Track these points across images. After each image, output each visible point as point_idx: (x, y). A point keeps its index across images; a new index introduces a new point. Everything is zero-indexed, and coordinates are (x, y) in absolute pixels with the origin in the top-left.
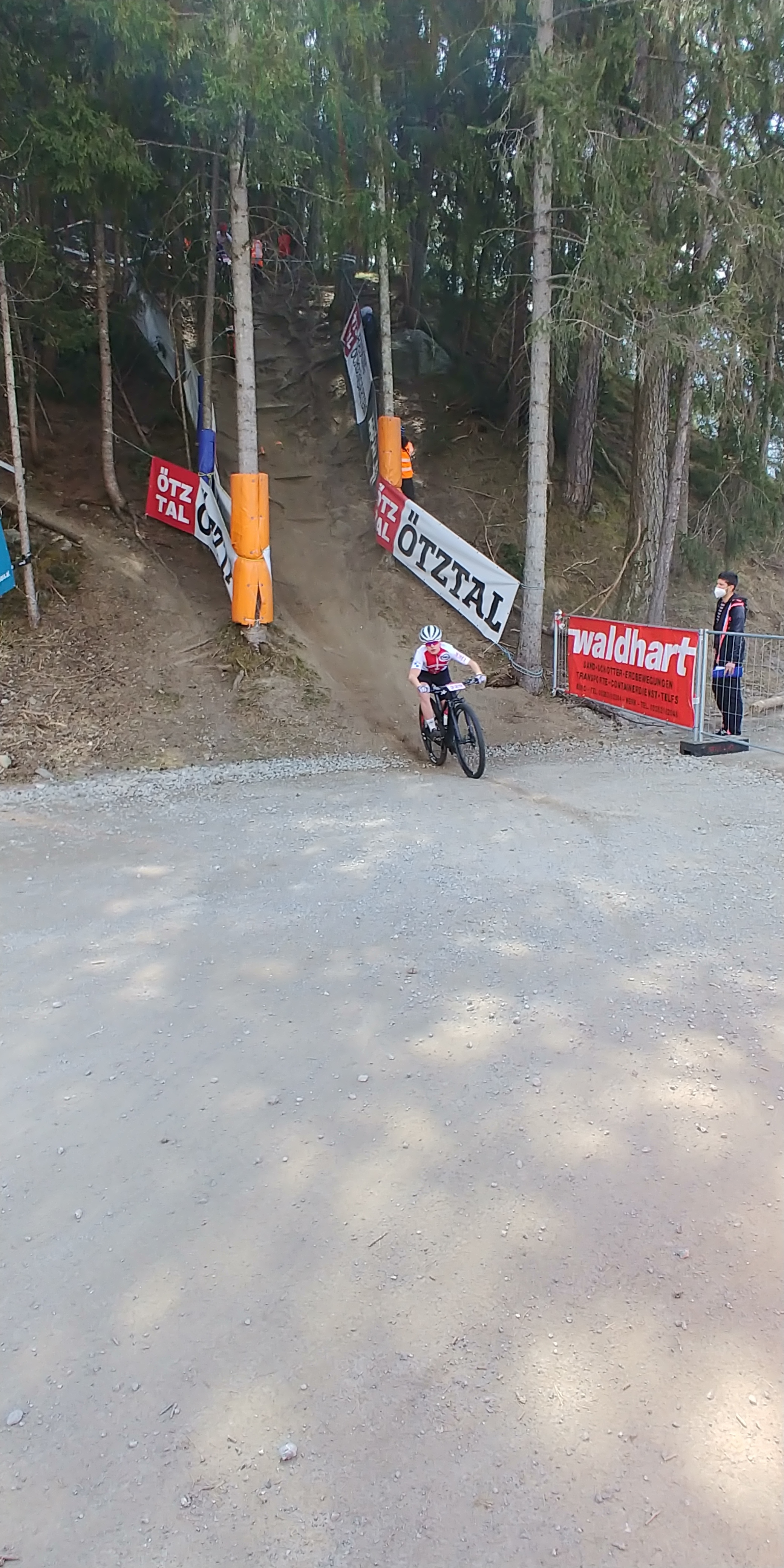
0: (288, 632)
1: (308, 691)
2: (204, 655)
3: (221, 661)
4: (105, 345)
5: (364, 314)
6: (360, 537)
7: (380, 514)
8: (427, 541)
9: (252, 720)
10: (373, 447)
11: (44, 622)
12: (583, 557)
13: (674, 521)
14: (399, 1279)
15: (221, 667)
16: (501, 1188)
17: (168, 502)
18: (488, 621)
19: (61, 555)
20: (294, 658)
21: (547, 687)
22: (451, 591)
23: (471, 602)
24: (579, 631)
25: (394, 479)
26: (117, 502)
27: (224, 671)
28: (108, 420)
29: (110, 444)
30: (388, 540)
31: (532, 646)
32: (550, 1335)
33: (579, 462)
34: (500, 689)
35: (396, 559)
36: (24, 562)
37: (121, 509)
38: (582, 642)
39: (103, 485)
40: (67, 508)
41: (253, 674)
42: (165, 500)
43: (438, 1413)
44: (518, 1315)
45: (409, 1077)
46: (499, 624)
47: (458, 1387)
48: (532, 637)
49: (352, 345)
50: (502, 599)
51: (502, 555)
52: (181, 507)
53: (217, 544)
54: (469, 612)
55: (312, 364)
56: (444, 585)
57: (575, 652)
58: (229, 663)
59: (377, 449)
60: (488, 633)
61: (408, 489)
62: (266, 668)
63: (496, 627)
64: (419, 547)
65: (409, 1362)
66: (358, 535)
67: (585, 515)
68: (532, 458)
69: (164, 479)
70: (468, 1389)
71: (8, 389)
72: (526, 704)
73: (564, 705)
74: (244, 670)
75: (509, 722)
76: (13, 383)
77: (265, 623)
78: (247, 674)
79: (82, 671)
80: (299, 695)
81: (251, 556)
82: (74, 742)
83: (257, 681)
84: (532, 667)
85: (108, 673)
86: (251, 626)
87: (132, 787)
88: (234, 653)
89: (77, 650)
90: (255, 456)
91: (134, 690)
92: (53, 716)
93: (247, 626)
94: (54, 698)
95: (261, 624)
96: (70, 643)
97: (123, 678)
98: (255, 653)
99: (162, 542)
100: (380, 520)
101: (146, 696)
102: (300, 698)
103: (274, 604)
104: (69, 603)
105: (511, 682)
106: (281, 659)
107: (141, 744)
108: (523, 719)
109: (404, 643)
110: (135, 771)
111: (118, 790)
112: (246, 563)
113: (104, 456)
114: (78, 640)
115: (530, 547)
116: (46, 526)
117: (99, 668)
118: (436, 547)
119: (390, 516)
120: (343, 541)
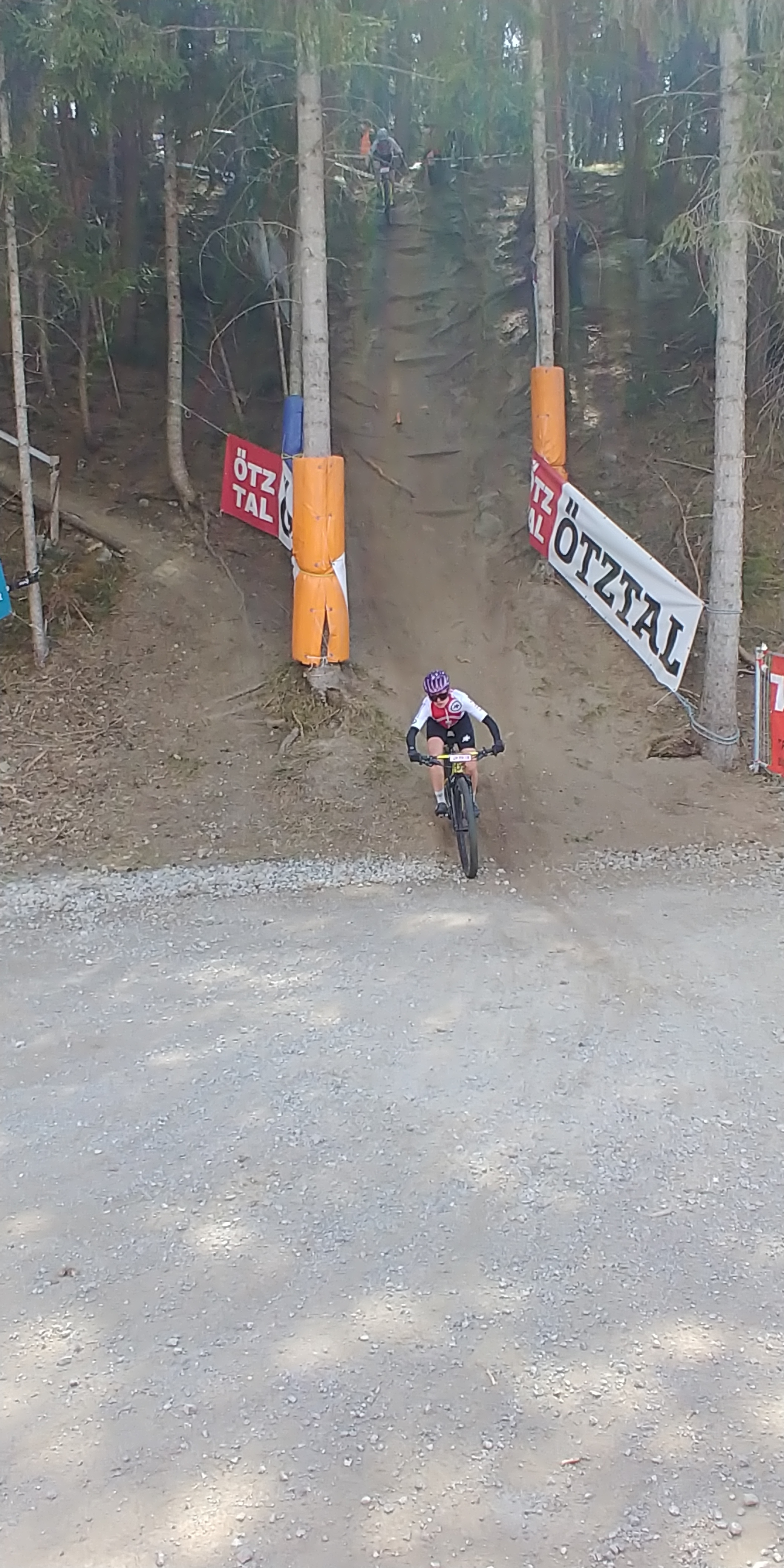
0: (374, 674)
1: (378, 758)
3: (272, 715)
6: (510, 535)
7: (533, 504)
8: (588, 541)
9: (286, 800)
11: (54, 659)
15: (271, 722)
17: (248, 493)
18: (664, 659)
19: (96, 568)
21: (745, 759)
23: (643, 632)
24: (782, 676)
26: (185, 496)
27: (276, 727)
28: (175, 388)
29: (178, 419)
30: (542, 539)
31: (721, 698)
34: (670, 760)
35: (552, 567)
36: (28, 582)
37: (190, 505)
39: (167, 470)
40: (121, 505)
41: (310, 733)
42: (244, 492)
46: (676, 664)
48: (721, 684)
52: (263, 501)
54: (641, 646)
56: (610, 604)
57: (779, 708)
58: (282, 718)
60: (663, 676)
62: (333, 724)
63: (673, 668)
64: (581, 551)
66: (511, 532)
68: (720, 422)
69: (243, 464)
71: (14, 359)
72: (703, 786)
73: (766, 787)
74: (299, 727)
75: (669, 814)
76: (21, 351)
77: (336, 661)
78: (302, 733)
79: (84, 726)
80: (363, 765)
81: (316, 569)
82: (33, 826)
83: (314, 744)
84: (721, 728)
85: (116, 730)
86: (314, 665)
87: (68, 896)
88: (291, 703)
89: (86, 697)
90: (325, 433)
91: (142, 753)
92: (20, 790)
93: (309, 666)
94: (33, 763)
95: (329, 663)
96: (79, 688)
97: (135, 736)
98: (319, 704)
99: (235, 549)
100: (532, 512)
101: (155, 763)
102: (363, 770)
103: (355, 634)
104: (96, 632)
105: (689, 750)
106: (354, 711)
107: (122, 832)
108: (690, 808)
109: (542, 689)
110: (94, 872)
111: (48, 900)
112: (310, 579)
113: (169, 436)
114: (92, 683)
115: (718, 552)
116: (81, 531)
117: (108, 722)
118: (601, 550)
119: (545, 506)
120: (489, 541)
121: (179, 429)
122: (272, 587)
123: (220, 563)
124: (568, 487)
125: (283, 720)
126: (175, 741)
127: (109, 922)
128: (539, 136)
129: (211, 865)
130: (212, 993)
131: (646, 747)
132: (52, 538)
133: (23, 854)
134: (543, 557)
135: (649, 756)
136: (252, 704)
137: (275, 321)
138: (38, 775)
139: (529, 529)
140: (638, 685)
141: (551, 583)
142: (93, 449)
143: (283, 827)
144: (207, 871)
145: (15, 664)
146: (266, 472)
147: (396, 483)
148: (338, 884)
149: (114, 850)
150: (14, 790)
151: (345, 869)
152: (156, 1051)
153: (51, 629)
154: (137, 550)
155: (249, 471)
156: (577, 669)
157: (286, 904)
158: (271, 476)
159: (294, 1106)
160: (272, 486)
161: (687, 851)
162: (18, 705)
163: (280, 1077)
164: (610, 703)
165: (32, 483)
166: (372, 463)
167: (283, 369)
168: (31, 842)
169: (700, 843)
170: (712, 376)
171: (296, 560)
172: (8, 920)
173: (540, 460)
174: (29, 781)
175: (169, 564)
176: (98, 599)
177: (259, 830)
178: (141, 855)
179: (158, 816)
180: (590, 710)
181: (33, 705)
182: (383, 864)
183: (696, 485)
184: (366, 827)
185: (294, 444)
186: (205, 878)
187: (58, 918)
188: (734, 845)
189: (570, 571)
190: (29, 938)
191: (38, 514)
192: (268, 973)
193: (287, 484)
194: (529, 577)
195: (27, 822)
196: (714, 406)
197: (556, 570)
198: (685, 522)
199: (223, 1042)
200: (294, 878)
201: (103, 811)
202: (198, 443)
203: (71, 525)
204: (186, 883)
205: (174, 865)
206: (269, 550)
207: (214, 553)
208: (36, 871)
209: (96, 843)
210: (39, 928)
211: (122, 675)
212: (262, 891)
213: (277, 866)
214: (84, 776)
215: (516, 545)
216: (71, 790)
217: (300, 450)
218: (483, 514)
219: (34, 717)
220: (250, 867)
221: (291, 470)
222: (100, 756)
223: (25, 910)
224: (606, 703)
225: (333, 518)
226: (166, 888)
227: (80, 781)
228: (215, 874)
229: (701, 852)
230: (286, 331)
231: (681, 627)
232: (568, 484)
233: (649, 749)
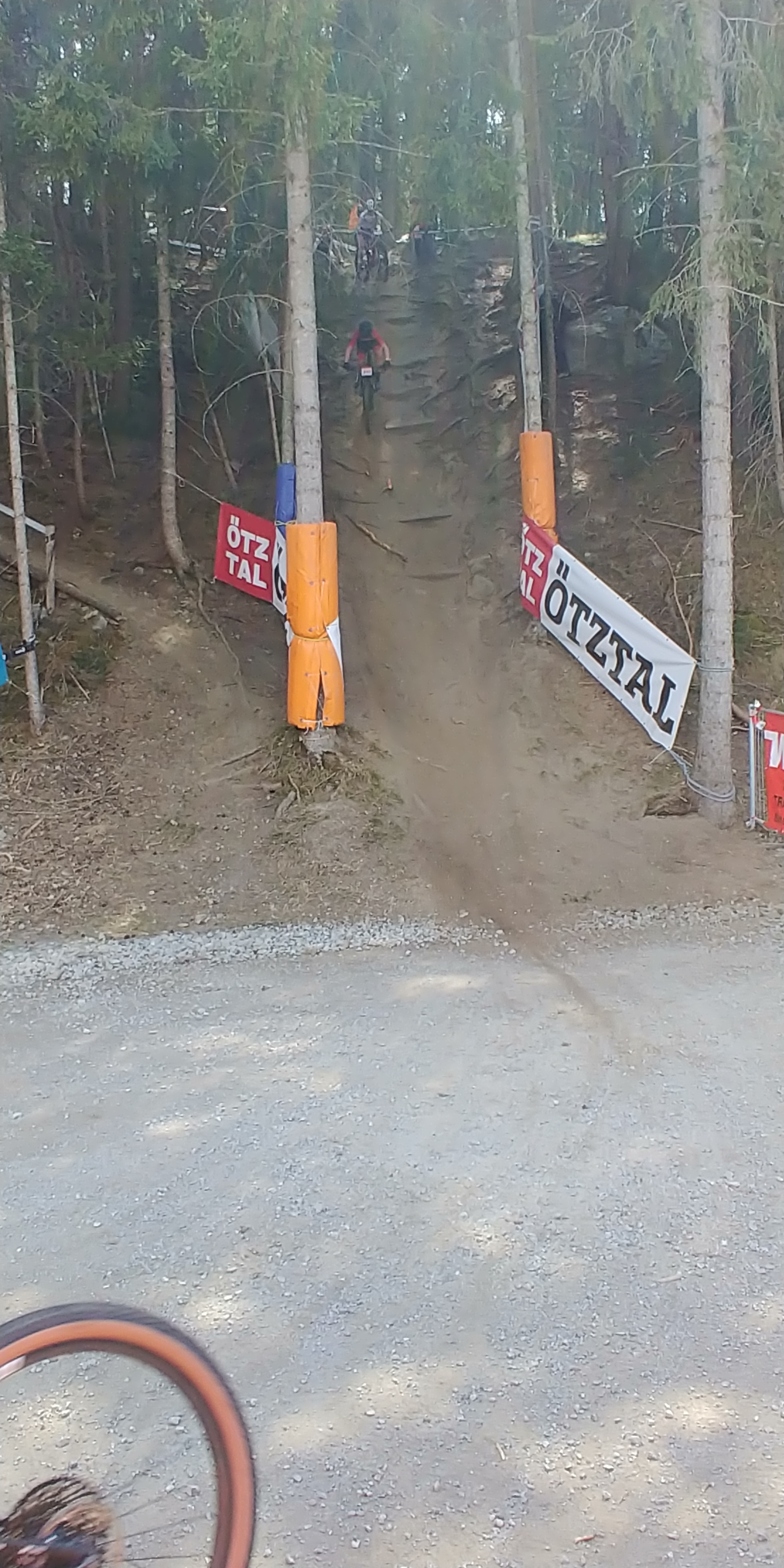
0: (370, 736)
1: (376, 822)
3: (268, 779)
4: (168, 362)
6: (503, 599)
7: (525, 567)
8: (580, 602)
9: (283, 864)
11: (50, 726)
15: (267, 786)
17: (241, 560)
18: (658, 717)
19: (91, 636)
20: (369, 773)
21: (740, 816)
23: (636, 691)
24: (777, 733)
25: (542, 517)
26: (179, 563)
27: (272, 792)
28: (169, 458)
29: (172, 488)
30: (533, 601)
31: (715, 756)
34: (666, 818)
35: (543, 628)
36: (27, 649)
37: (185, 572)
38: (780, 750)
39: (163, 540)
40: (117, 573)
41: (306, 797)
42: (237, 559)
46: (670, 722)
48: (715, 741)
52: (257, 567)
54: (634, 704)
56: (603, 665)
57: (774, 764)
58: (278, 781)
60: (657, 735)
62: (329, 788)
63: (667, 727)
64: (570, 611)
66: (501, 594)
68: (708, 483)
69: (236, 531)
71: (10, 431)
72: (700, 844)
73: (764, 844)
74: (296, 791)
75: (668, 872)
76: (17, 423)
77: (331, 725)
78: (298, 796)
79: (81, 793)
80: (360, 828)
81: (310, 634)
82: (30, 894)
83: (310, 807)
84: (716, 785)
85: (113, 797)
86: (310, 729)
87: (65, 964)
88: (287, 768)
89: (82, 763)
90: (318, 499)
91: (139, 820)
92: (17, 858)
93: (304, 730)
94: (29, 831)
95: (325, 727)
96: (75, 755)
97: (131, 802)
98: (315, 768)
99: (230, 615)
100: (524, 573)
101: (152, 829)
102: (362, 831)
103: (350, 699)
104: (92, 699)
105: (685, 807)
106: (350, 774)
107: (119, 899)
108: (687, 867)
109: (535, 748)
110: (91, 939)
111: (45, 969)
112: (304, 644)
113: (163, 504)
114: (88, 750)
115: (708, 611)
116: (77, 599)
117: (105, 789)
118: (590, 610)
119: (536, 568)
120: (481, 603)
121: (173, 498)
122: (268, 652)
123: (215, 629)
124: (558, 549)
125: (279, 784)
126: (171, 808)
127: (107, 990)
128: (523, 208)
129: (209, 931)
130: (211, 1060)
131: (642, 806)
132: (48, 607)
133: (20, 923)
134: (536, 618)
135: (646, 814)
136: (249, 769)
137: (267, 392)
138: (35, 843)
139: (520, 591)
140: (632, 744)
141: (544, 644)
142: (87, 519)
143: (281, 891)
144: (205, 937)
145: (11, 733)
146: (259, 539)
147: (388, 547)
148: (337, 949)
149: (112, 917)
150: (11, 858)
151: (343, 933)
152: (155, 1120)
153: (49, 696)
154: (133, 618)
155: (242, 538)
156: (571, 729)
157: (285, 969)
158: (265, 543)
159: (296, 1174)
160: (265, 552)
161: (686, 909)
162: (15, 773)
163: (281, 1145)
164: (605, 762)
165: (28, 553)
166: (364, 529)
167: (276, 437)
168: (28, 910)
169: (699, 901)
170: (699, 438)
171: (291, 625)
172: (5, 989)
173: (530, 523)
174: (26, 849)
175: (164, 631)
176: (93, 667)
177: (257, 894)
178: (139, 922)
179: (155, 882)
180: (586, 769)
181: (30, 772)
182: (381, 927)
183: (685, 545)
184: (364, 890)
185: (287, 511)
186: (202, 944)
187: (55, 987)
188: (732, 902)
189: (561, 631)
190: (26, 1008)
191: (34, 584)
192: (268, 1039)
193: (280, 551)
194: (522, 639)
195: (24, 890)
196: (701, 467)
197: (548, 631)
198: (675, 581)
199: (223, 1111)
200: (293, 943)
201: (100, 878)
202: (192, 511)
203: (67, 594)
204: (183, 950)
205: (172, 932)
206: (264, 615)
207: (208, 620)
208: (33, 939)
209: (93, 910)
210: (37, 997)
211: (118, 742)
212: (260, 957)
213: (276, 930)
214: (79, 844)
215: (509, 607)
216: (67, 857)
217: (294, 517)
218: (476, 577)
219: (31, 785)
220: (248, 932)
221: (285, 537)
222: (97, 824)
223: (22, 979)
224: (601, 762)
225: (327, 582)
226: (164, 955)
227: (76, 849)
228: (213, 940)
229: (699, 910)
230: (278, 401)
231: (674, 686)
232: (558, 546)
233: (645, 807)
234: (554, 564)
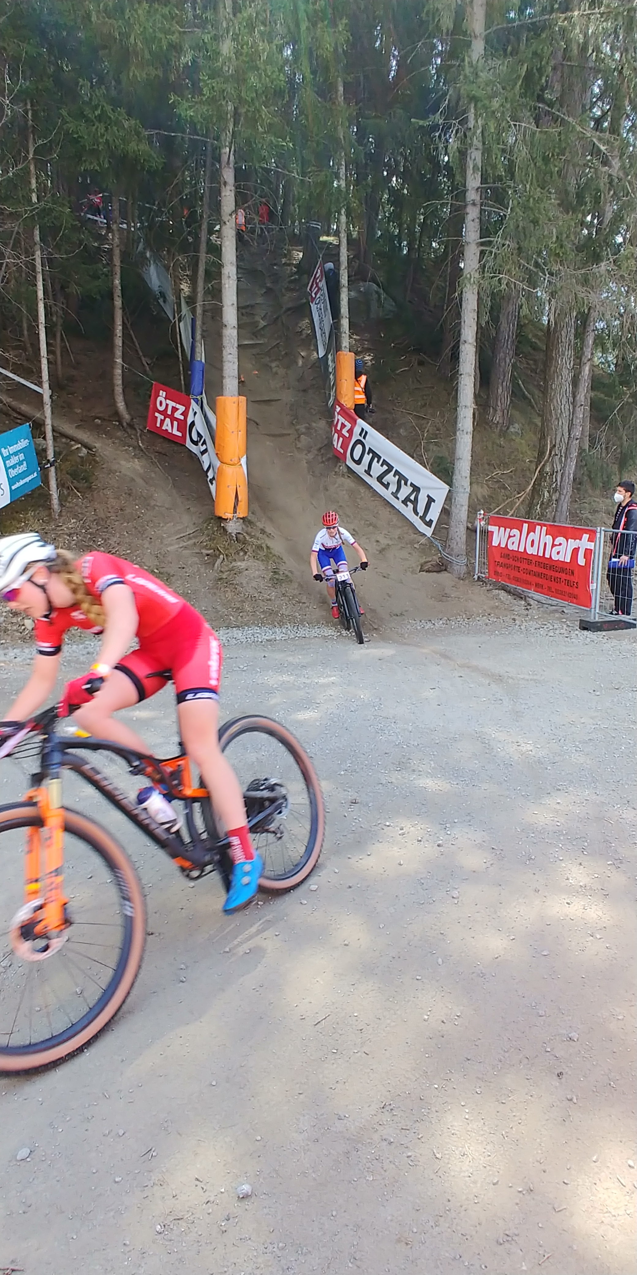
0: (260, 525)
1: (275, 572)
2: (191, 542)
3: (205, 548)
4: (118, 292)
5: (327, 269)
6: (321, 448)
7: (336, 431)
8: (373, 452)
9: (229, 595)
10: (331, 377)
11: (64, 514)
12: (501, 468)
13: (577, 439)
14: (339, 1053)
15: (205, 552)
16: (424, 980)
17: (165, 418)
18: (423, 518)
19: (78, 460)
20: (264, 546)
21: (470, 573)
22: (392, 493)
23: (408, 503)
24: (497, 528)
25: (348, 403)
26: (123, 418)
27: (208, 555)
28: (118, 352)
29: (120, 371)
30: (342, 451)
31: (458, 540)
32: (462, 1104)
33: (500, 391)
34: (431, 574)
35: (348, 467)
36: (49, 465)
37: (127, 424)
38: (499, 537)
39: (114, 404)
40: (84, 423)
41: (230, 558)
42: (163, 417)
43: (367, 1165)
44: (436, 1086)
45: (350, 887)
46: (431, 521)
47: (385, 1143)
48: (459, 532)
49: (316, 294)
50: (434, 501)
51: (435, 465)
52: (175, 423)
53: (203, 453)
54: (407, 512)
55: (284, 309)
56: (387, 489)
57: (493, 544)
58: (211, 549)
59: (335, 377)
60: (422, 528)
61: (360, 410)
62: (241, 554)
63: (429, 524)
64: (367, 458)
65: (345, 1122)
66: (319, 446)
67: (504, 433)
68: (461, 387)
69: (162, 400)
70: (393, 1145)
71: (41, 327)
72: (452, 587)
73: (482, 588)
74: (223, 555)
75: (440, 601)
76: (44, 322)
77: (241, 517)
78: (226, 558)
80: (267, 575)
81: (231, 463)
83: (234, 564)
84: (457, 556)
86: (230, 519)
88: (216, 541)
90: (235, 382)
93: (225, 519)
95: (237, 518)
96: (84, 531)
98: (233, 542)
99: (160, 451)
100: (336, 435)
102: (269, 577)
103: (249, 502)
105: (440, 568)
106: (253, 546)
112: (227, 468)
113: (114, 380)
116: (67, 437)
118: (380, 457)
119: (344, 432)
120: (306, 452)
121: (120, 377)
122: (188, 474)
123: (152, 459)
125: (213, 551)
131: (418, 566)
135: (420, 571)
140: (408, 534)
141: (346, 477)
142: (61, 387)
145: (40, 516)
146: (179, 406)
154: (101, 450)
155: (167, 405)
156: (371, 524)
158: (182, 408)
160: (183, 414)
164: (393, 543)
173: (341, 405)
180: (383, 546)
184: (280, 609)
185: (198, 390)
189: (360, 469)
206: (181, 453)
215: (322, 454)
218: (302, 436)
224: (390, 543)
225: (241, 433)
233: (420, 567)
234: (357, 430)
